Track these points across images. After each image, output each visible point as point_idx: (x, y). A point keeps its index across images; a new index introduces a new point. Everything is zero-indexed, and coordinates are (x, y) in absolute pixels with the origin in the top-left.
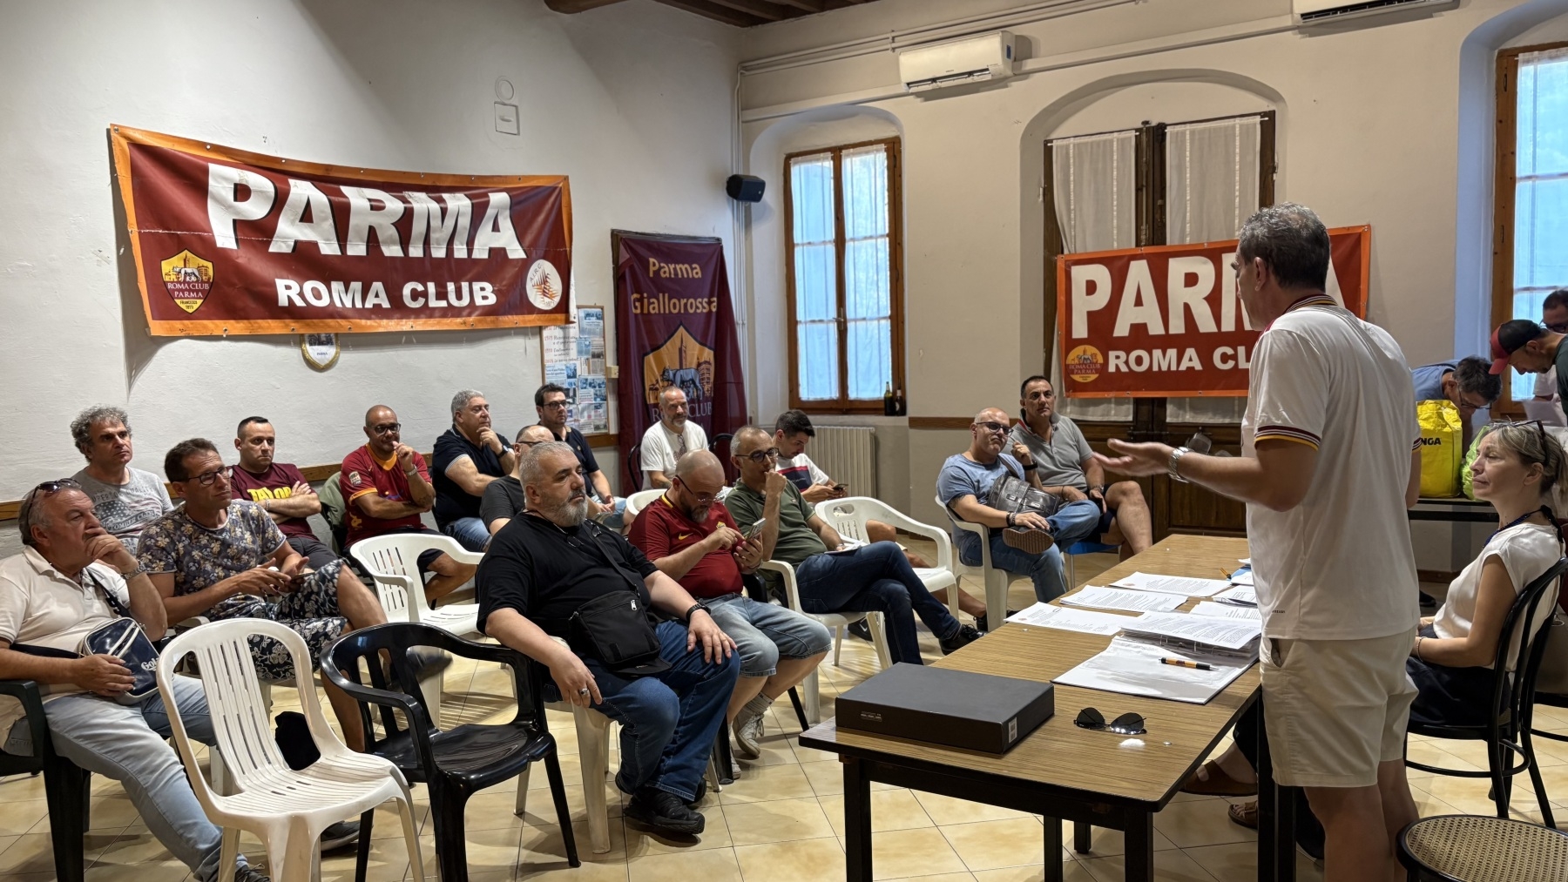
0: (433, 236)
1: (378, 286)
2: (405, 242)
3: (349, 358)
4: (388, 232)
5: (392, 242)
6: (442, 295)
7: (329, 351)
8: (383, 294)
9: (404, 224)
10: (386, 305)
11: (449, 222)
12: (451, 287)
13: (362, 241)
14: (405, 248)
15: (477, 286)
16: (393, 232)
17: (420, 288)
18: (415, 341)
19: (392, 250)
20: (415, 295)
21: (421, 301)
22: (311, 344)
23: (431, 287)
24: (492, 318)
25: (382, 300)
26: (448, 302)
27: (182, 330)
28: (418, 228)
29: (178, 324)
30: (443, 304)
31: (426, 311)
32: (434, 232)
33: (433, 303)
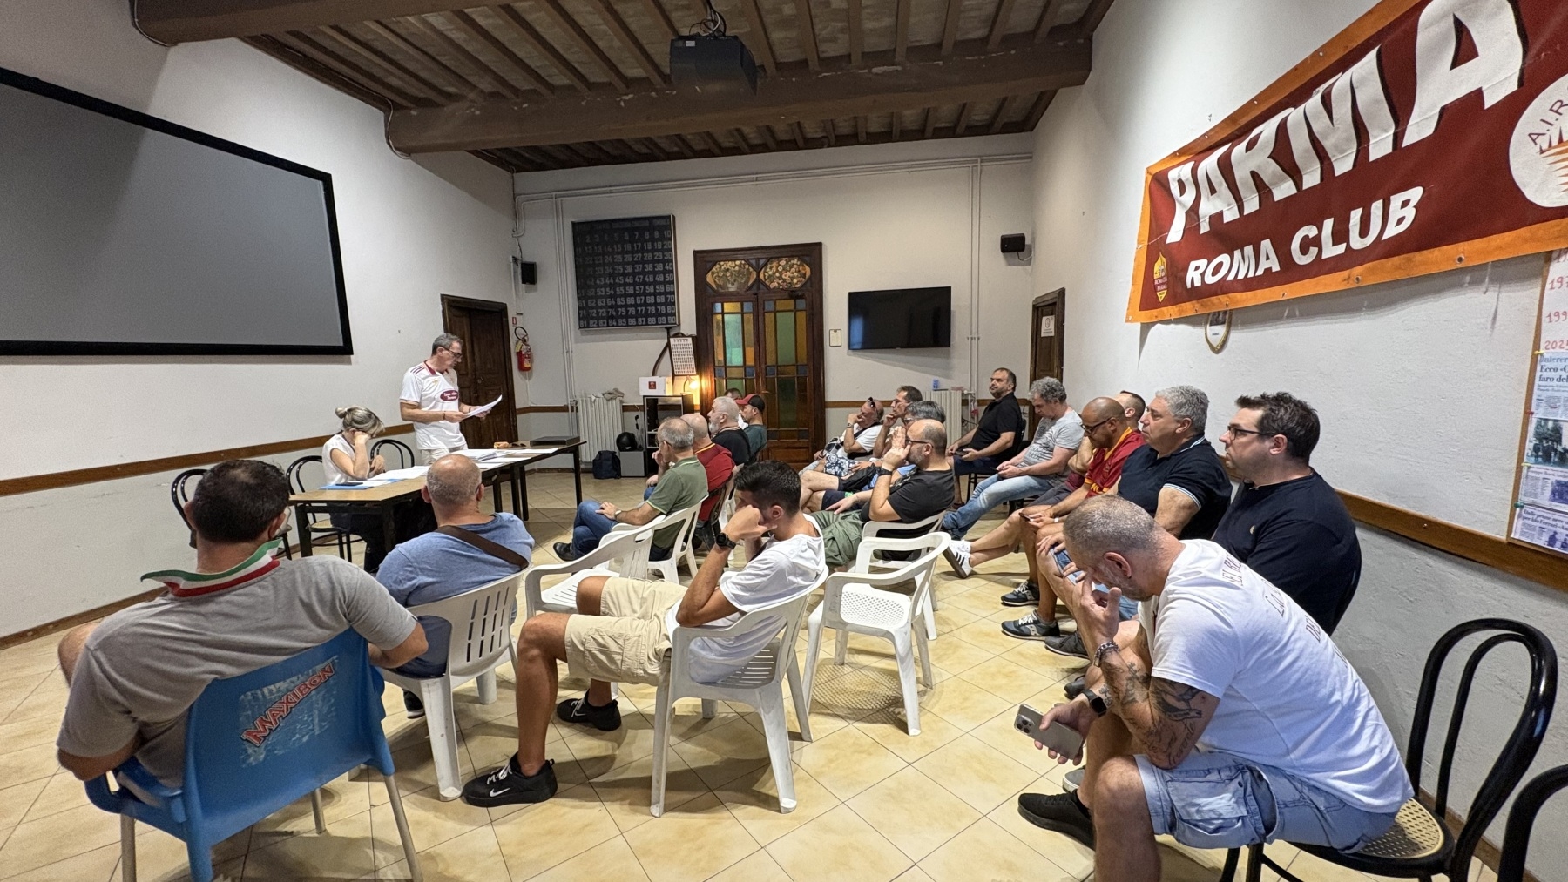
0: (1327, 144)
1: (1266, 245)
2: (1294, 173)
3: (1236, 336)
4: (1270, 170)
5: (1283, 181)
6: (1340, 235)
7: (1221, 330)
8: (1273, 255)
9: (1282, 152)
10: (1276, 268)
11: (1342, 110)
12: (1356, 215)
13: (1253, 193)
14: (1298, 182)
15: (1396, 200)
16: (1273, 165)
17: (1311, 231)
18: (1297, 313)
19: (1284, 190)
20: (1305, 247)
21: (1314, 251)
22: (1211, 325)
23: (1328, 224)
24: (1396, 260)
25: (1274, 263)
26: (1348, 248)
27: (1156, 317)
28: (1300, 144)
29: (1155, 312)
30: (1341, 249)
31: (1322, 267)
32: (1326, 138)
33: (1331, 251)
